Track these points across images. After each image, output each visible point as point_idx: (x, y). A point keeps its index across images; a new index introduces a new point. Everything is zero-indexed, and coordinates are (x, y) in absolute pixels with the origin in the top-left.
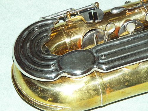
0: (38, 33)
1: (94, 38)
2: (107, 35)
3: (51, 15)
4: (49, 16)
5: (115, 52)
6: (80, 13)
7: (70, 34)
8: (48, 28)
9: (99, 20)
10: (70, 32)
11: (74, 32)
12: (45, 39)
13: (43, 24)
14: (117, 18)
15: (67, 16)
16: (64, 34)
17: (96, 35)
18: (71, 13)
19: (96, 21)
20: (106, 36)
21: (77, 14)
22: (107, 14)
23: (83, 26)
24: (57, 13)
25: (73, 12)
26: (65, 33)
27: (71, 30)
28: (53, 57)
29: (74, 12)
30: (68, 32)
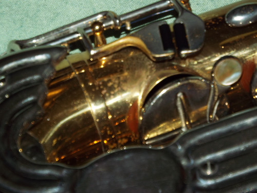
0: (7, 96)
1: (179, 103)
2: (217, 94)
3: (44, 35)
4: (37, 37)
5: (242, 152)
6: (132, 26)
7: (104, 92)
8: (36, 77)
9: (192, 49)
10: (105, 84)
11: (116, 86)
12: (29, 116)
13: (19, 66)
14: (246, 37)
15: (93, 38)
16: (86, 94)
17: (184, 94)
18: (104, 25)
19: (184, 52)
20: (214, 95)
21: (124, 29)
22: (215, 25)
23: (142, 66)
24: (63, 27)
25: (112, 23)
26: (89, 89)
27: (106, 80)
28: (55, 173)
29: (115, 24)
30: (99, 86)
